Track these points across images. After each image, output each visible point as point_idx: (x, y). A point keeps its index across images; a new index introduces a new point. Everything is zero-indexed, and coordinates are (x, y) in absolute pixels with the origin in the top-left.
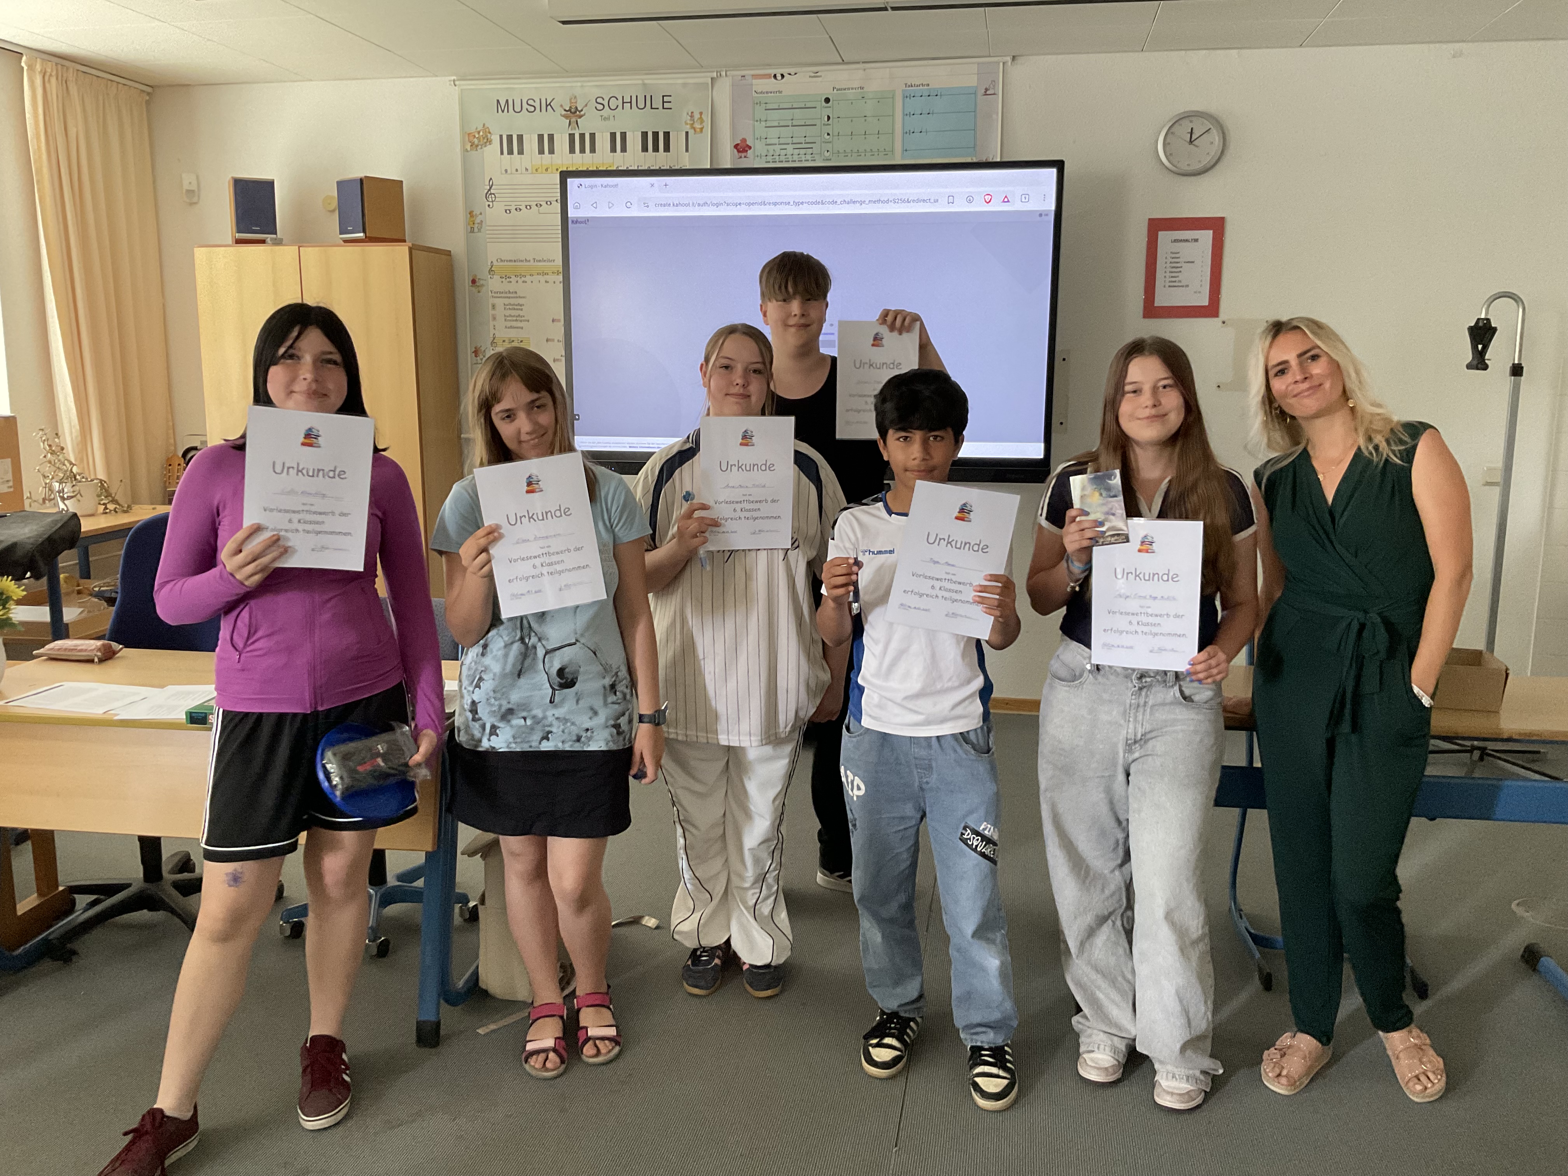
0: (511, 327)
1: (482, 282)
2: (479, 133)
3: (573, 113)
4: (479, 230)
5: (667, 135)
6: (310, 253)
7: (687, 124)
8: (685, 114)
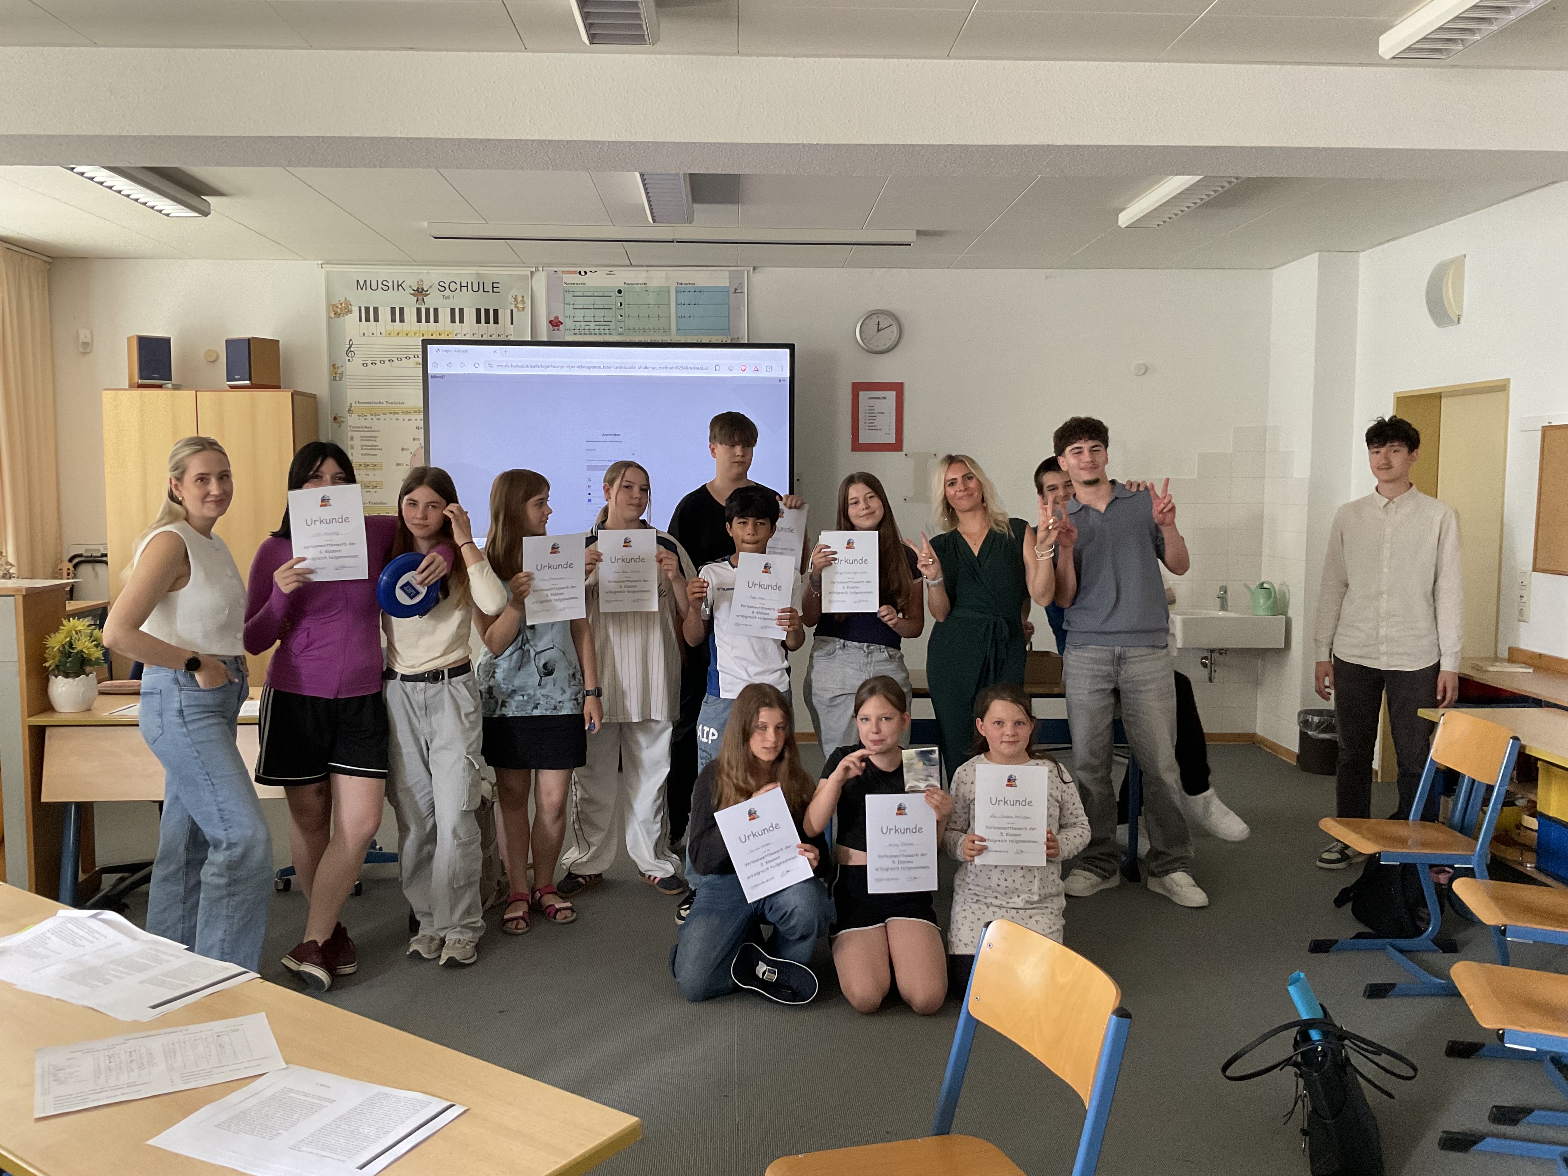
0: (366, 454)
1: (342, 419)
2: (341, 304)
3: (420, 293)
4: (341, 379)
5: (496, 312)
6: (205, 396)
7: (511, 304)
8: (510, 297)
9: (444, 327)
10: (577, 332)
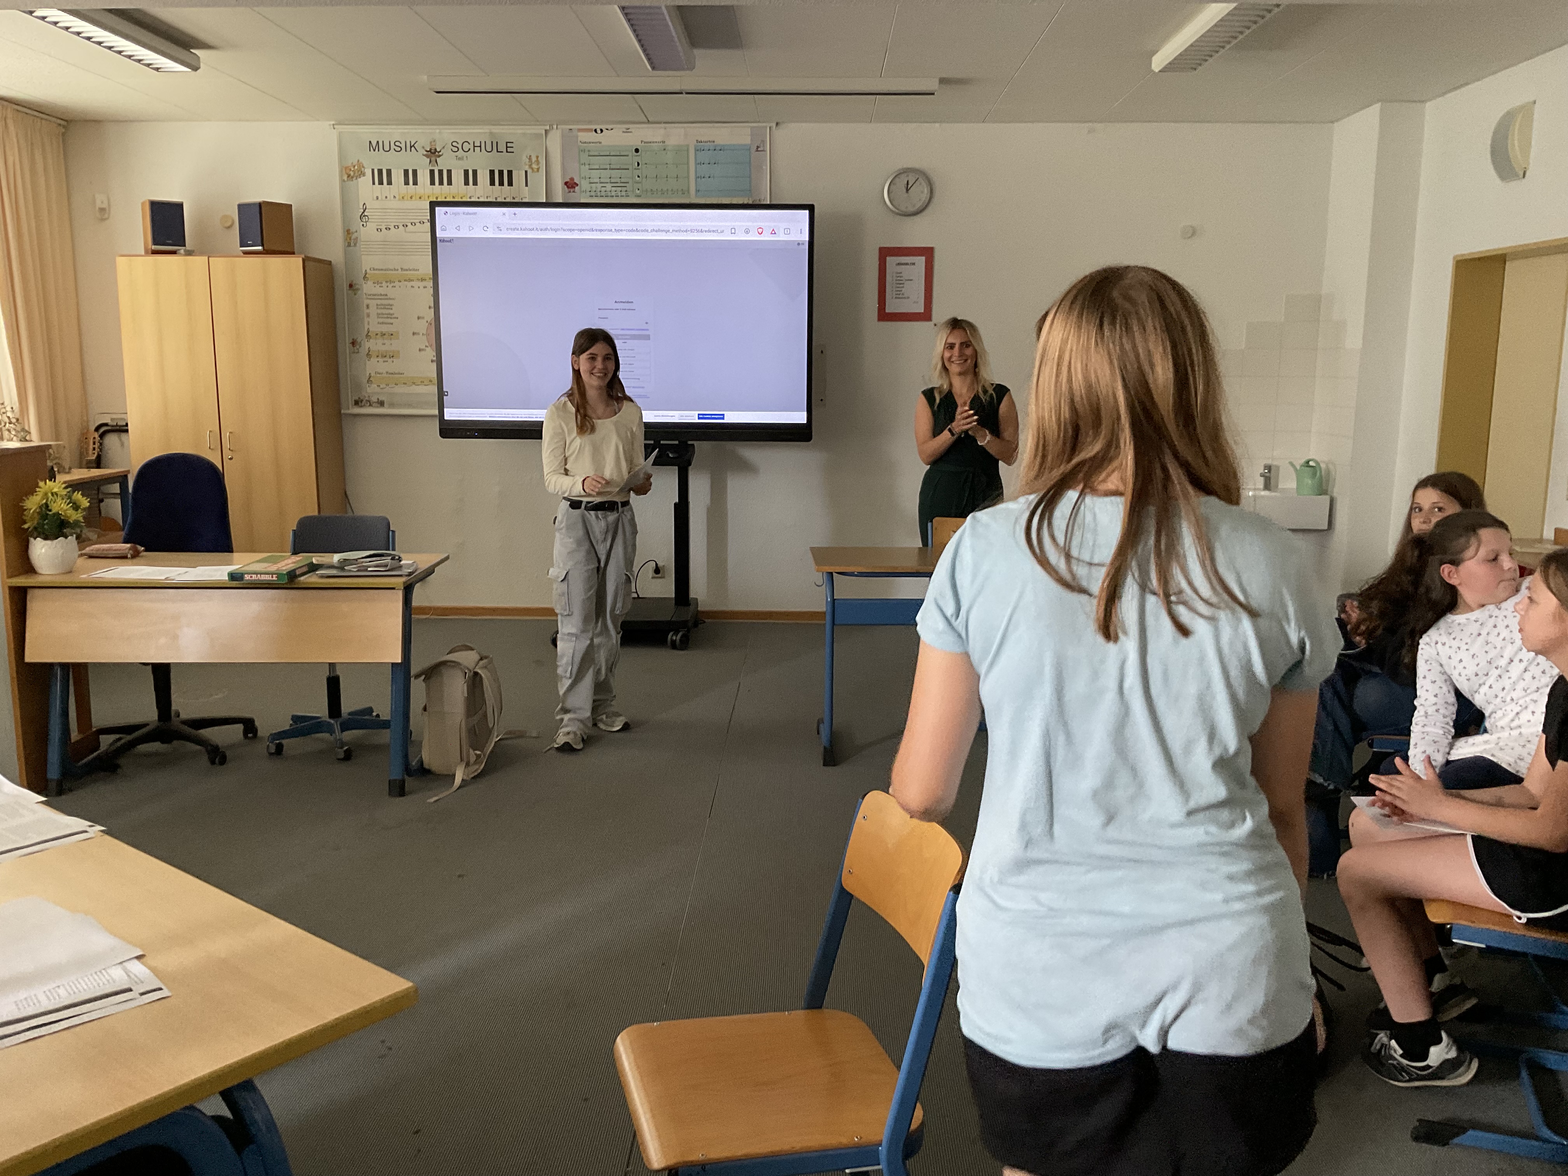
0: (383, 323)
1: (357, 287)
2: (354, 167)
3: (433, 154)
4: (355, 245)
5: (510, 173)
6: (217, 262)
7: (526, 163)
8: (524, 158)
9: (458, 189)
10: (593, 194)
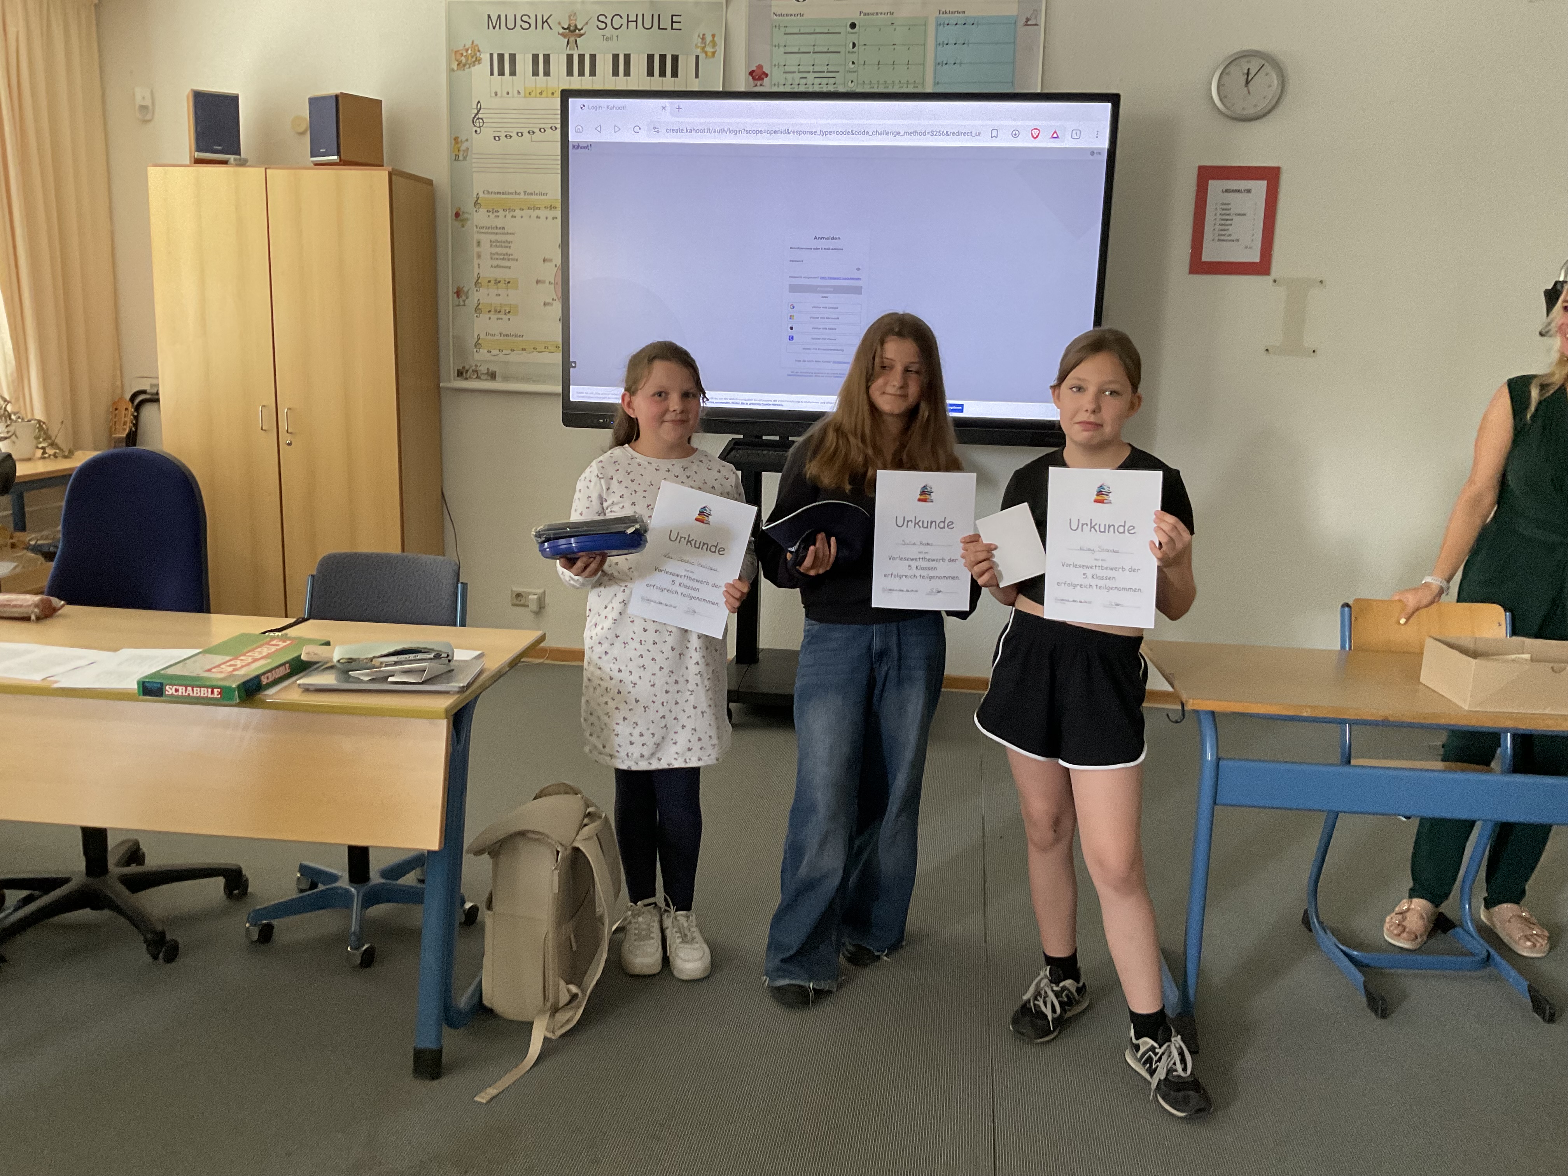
0: (497, 266)
1: (466, 216)
2: (467, 50)
3: (572, 32)
4: (465, 158)
5: (675, 59)
6: (277, 175)
7: (697, 46)
8: (696, 36)
9: (603, 76)
10: (788, 87)
